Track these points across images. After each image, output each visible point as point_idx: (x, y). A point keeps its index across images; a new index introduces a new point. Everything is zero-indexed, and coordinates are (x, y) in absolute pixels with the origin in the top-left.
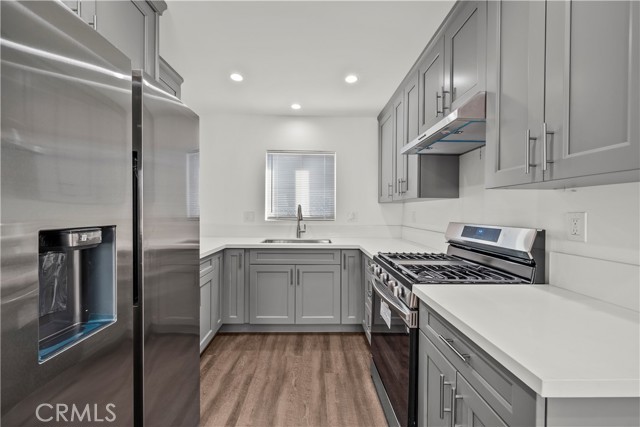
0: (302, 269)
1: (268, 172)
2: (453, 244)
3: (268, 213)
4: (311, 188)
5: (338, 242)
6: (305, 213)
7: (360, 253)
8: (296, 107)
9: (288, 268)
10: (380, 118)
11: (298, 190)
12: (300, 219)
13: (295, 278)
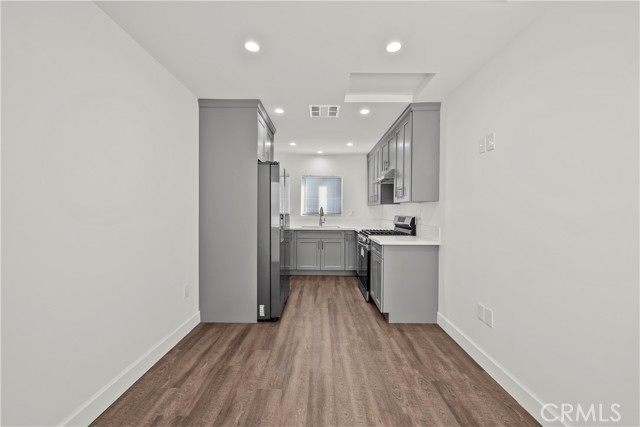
0: (324, 241)
1: (303, 188)
2: (397, 226)
3: (302, 212)
4: (328, 197)
5: (343, 227)
6: (325, 212)
7: (355, 232)
8: (320, 152)
9: (317, 241)
10: (368, 156)
11: (320, 199)
12: (322, 214)
13: (321, 246)
